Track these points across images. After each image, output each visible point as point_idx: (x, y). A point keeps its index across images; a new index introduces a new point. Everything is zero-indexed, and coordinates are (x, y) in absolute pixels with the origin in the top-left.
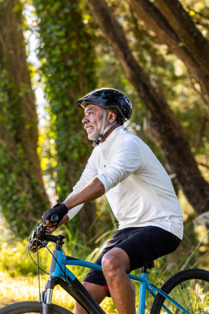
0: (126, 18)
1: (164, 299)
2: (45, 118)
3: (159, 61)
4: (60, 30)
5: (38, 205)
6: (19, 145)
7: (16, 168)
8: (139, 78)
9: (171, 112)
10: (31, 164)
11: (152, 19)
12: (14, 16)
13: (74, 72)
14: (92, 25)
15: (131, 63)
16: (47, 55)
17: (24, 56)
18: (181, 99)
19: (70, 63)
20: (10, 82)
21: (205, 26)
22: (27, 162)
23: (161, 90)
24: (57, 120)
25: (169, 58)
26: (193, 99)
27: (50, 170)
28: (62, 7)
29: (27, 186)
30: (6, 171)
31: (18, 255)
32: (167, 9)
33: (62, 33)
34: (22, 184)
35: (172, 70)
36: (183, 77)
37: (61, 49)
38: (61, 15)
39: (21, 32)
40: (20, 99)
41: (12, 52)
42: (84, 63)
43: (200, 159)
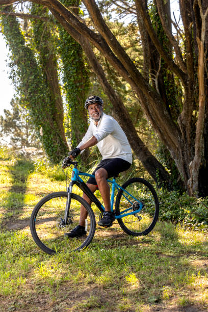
0: (104, 64)
1: (123, 191)
2: (66, 110)
3: (119, 84)
4: (73, 70)
5: (63, 149)
6: (55, 122)
7: (53, 132)
8: (110, 92)
9: (124, 107)
10: (60, 130)
11: (116, 64)
12: (53, 63)
13: (80, 89)
14: (88, 67)
15: (106, 84)
16: (67, 81)
17: (57, 81)
18: (128, 101)
19: (78, 84)
20: (51, 93)
21: (140, 68)
22: (58, 130)
23: (120, 97)
24: (72, 110)
25: (123, 83)
26: (134, 101)
27: (68, 133)
28: (75, 59)
29: (58, 141)
30: (49, 133)
31: (54, 171)
32: (123, 60)
33: (75, 71)
34: (56, 139)
35: (124, 88)
36: (129, 92)
37: (74, 78)
38: (74, 63)
39: (56, 70)
40: (55, 101)
41: (51, 79)
42: (84, 85)
43: (137, 129)
